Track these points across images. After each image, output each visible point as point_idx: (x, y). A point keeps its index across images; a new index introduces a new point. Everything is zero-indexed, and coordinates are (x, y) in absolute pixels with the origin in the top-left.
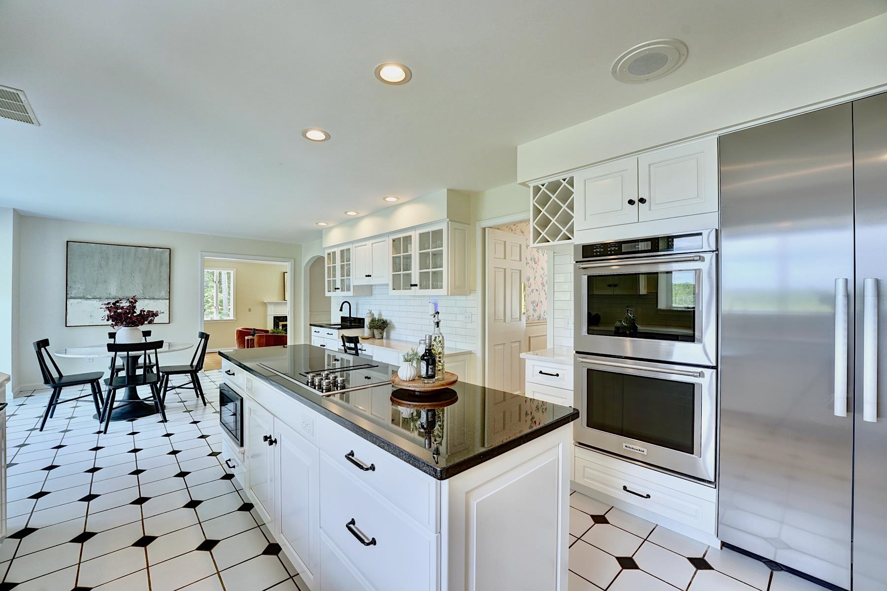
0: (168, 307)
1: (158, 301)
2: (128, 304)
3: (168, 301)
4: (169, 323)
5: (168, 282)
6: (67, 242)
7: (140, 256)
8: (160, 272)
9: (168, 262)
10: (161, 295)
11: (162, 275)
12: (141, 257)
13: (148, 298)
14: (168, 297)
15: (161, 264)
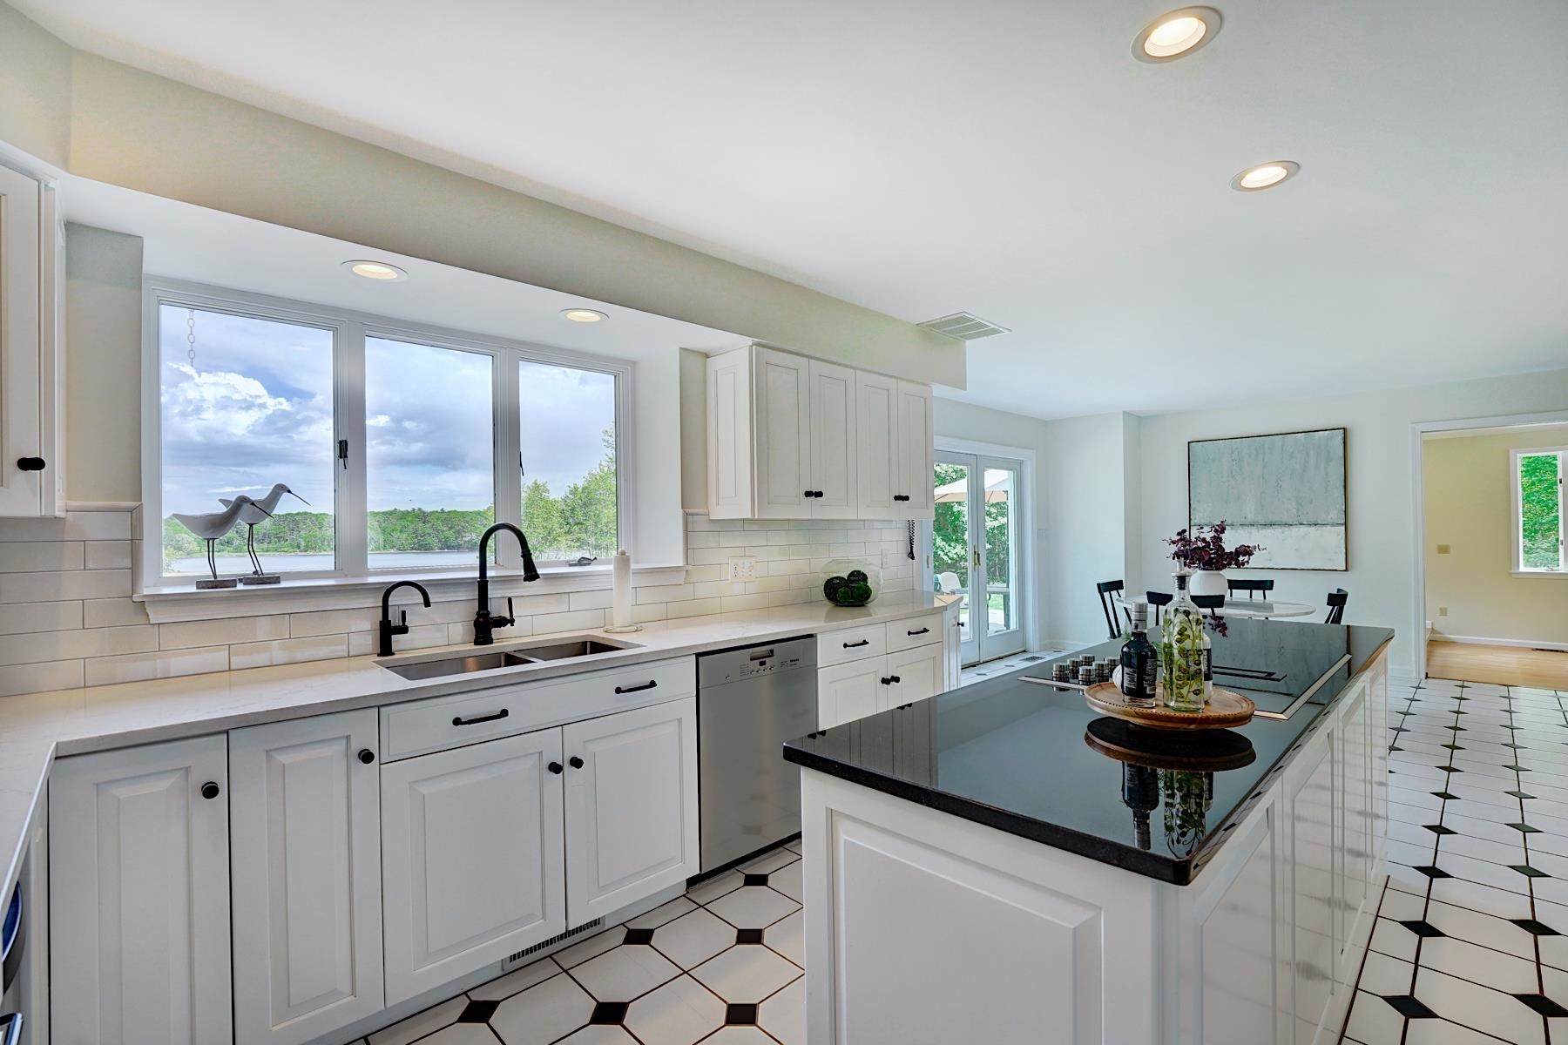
0: (1343, 541)
1: (1324, 528)
2: (1212, 534)
3: (1343, 528)
4: (1346, 570)
5: (1343, 492)
6: (1189, 443)
7: (1291, 450)
8: (1327, 475)
9: (1342, 454)
10: (1330, 517)
11: (1329, 479)
12: (1293, 452)
13: (1305, 523)
14: (1343, 521)
15: (1328, 461)
